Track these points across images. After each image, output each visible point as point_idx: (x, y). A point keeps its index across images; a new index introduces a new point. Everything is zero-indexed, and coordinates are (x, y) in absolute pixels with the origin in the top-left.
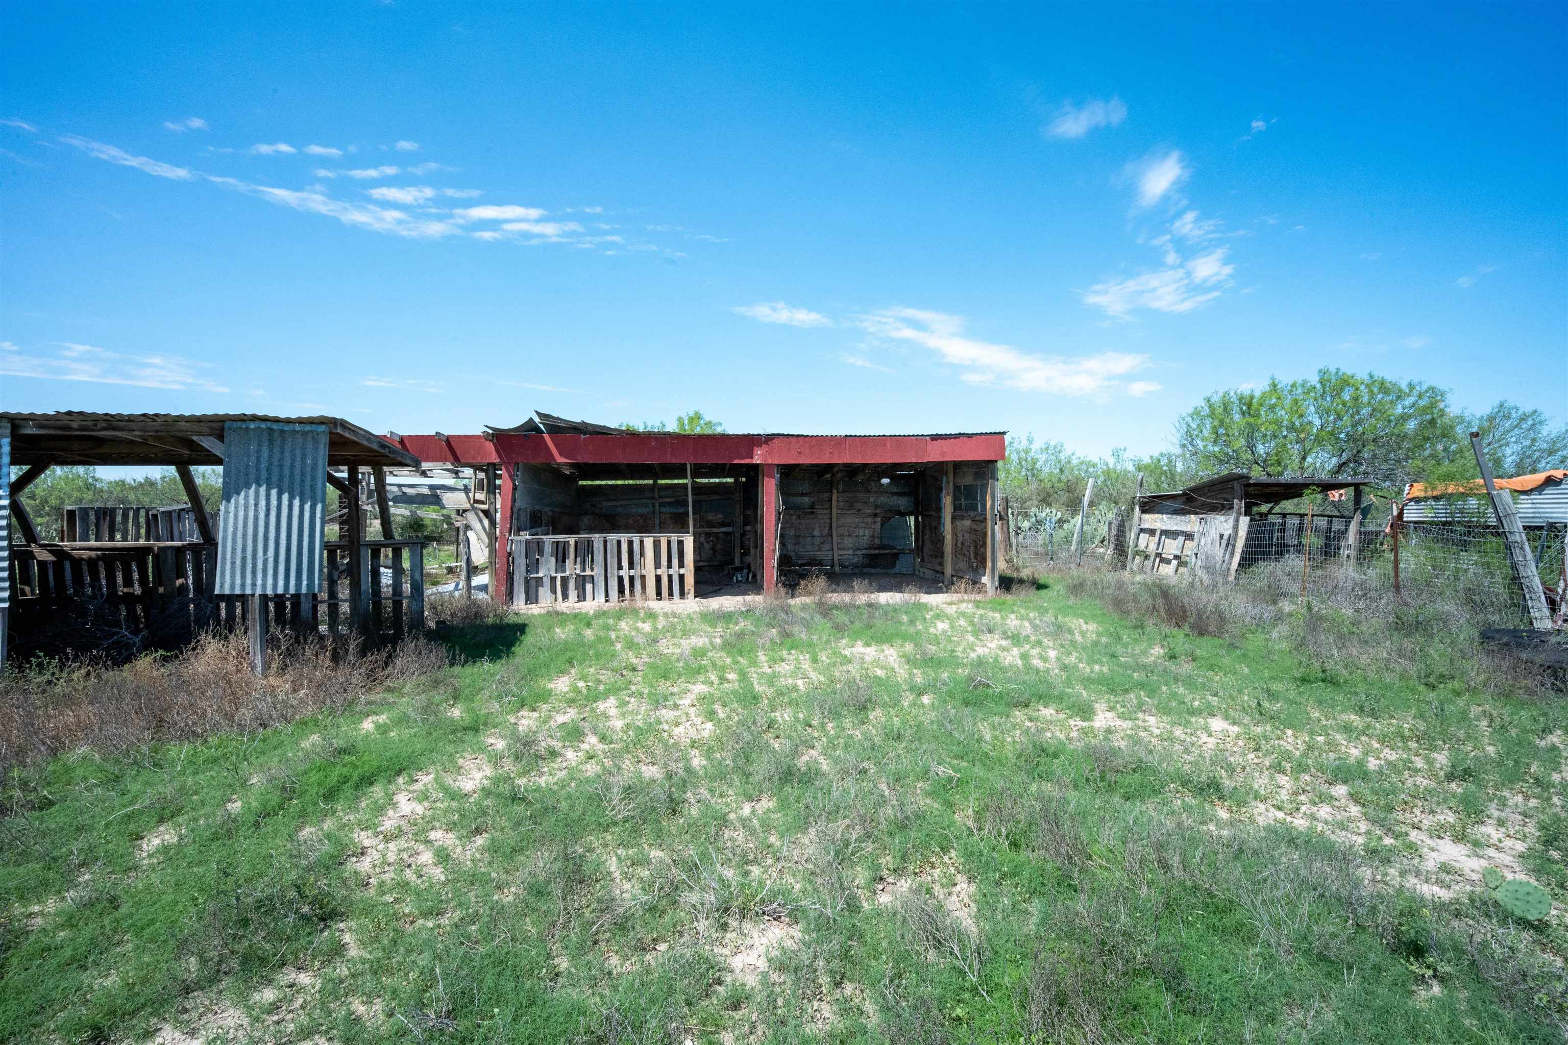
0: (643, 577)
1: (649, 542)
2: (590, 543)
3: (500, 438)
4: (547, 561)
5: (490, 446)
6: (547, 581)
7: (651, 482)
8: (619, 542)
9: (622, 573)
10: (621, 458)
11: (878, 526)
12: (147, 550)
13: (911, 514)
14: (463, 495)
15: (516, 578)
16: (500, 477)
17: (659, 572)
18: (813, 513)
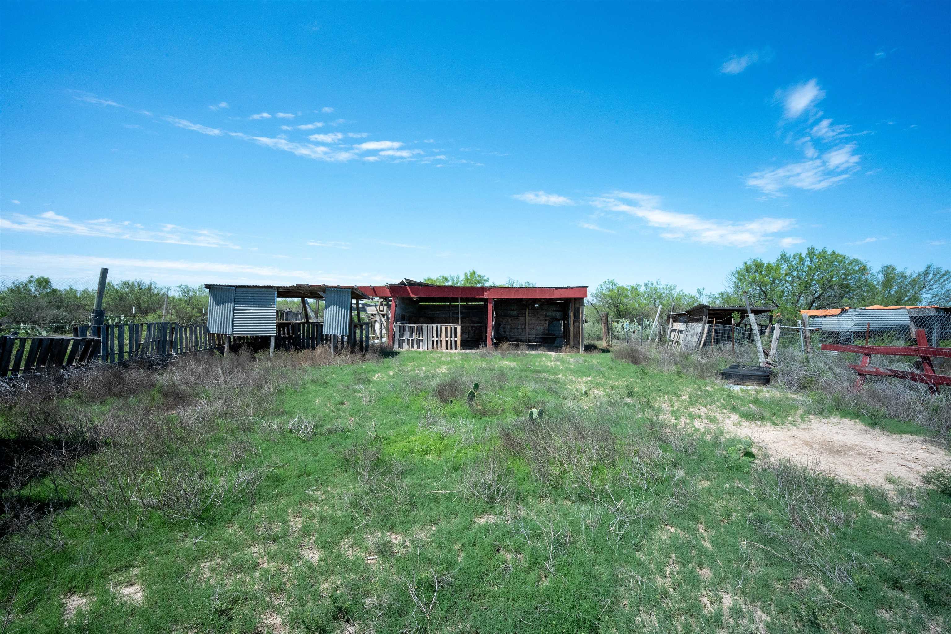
0: (441, 341)
1: (444, 327)
2: (422, 327)
3: (392, 288)
4: (407, 333)
5: (388, 290)
6: (406, 341)
7: (449, 304)
8: (433, 327)
9: (433, 339)
10: (434, 295)
11: (547, 325)
12: (289, 323)
13: (562, 320)
14: (374, 308)
15: (395, 339)
16: (391, 301)
17: (447, 339)
18: (517, 318)
